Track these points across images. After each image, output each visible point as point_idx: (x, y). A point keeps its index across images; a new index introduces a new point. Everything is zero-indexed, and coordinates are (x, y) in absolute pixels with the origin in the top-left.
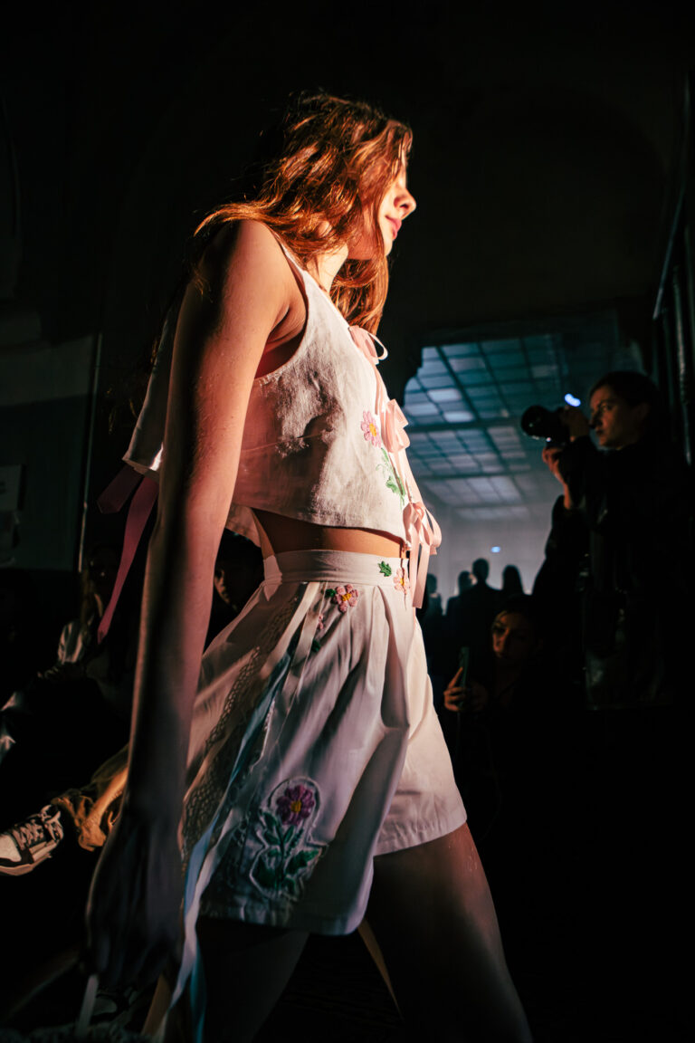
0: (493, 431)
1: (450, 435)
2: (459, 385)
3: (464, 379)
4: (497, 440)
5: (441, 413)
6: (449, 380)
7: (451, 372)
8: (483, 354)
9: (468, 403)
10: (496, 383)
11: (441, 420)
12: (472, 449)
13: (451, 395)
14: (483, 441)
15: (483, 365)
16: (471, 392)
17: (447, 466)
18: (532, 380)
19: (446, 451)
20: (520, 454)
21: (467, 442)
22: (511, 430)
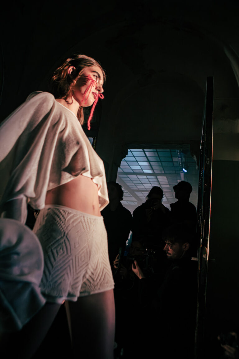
0: (158, 177)
1: (145, 177)
2: (148, 161)
3: (150, 159)
4: (160, 180)
5: (142, 169)
6: (145, 159)
7: (146, 156)
8: (157, 152)
9: (151, 167)
10: (161, 162)
11: (142, 172)
12: (151, 183)
13: (146, 164)
14: (156, 180)
15: (157, 155)
16: (152, 163)
17: (143, 187)
18: (173, 162)
19: (142, 182)
20: (168, 186)
21: (150, 180)
22: (165, 177)
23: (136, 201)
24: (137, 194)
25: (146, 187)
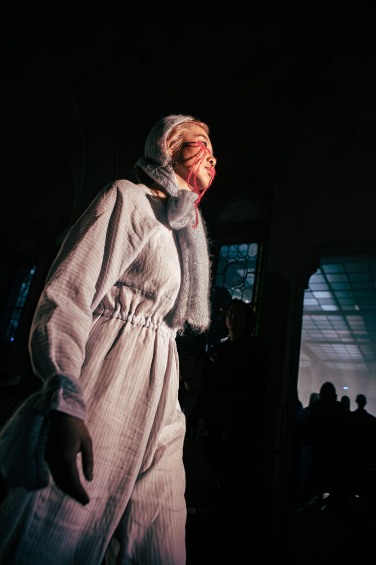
0: (349, 318)
1: (324, 318)
2: (331, 290)
3: (334, 286)
4: (351, 323)
5: (320, 305)
6: (325, 287)
7: (327, 282)
9: (336, 300)
10: (353, 290)
11: (319, 309)
12: (336, 327)
13: (326, 295)
14: (343, 323)
15: (346, 279)
16: (338, 294)
17: (320, 336)
19: (320, 327)
20: (364, 333)
21: (333, 323)
22: (360, 318)
23: (307, 360)
24: (310, 348)
25: (327, 336)
